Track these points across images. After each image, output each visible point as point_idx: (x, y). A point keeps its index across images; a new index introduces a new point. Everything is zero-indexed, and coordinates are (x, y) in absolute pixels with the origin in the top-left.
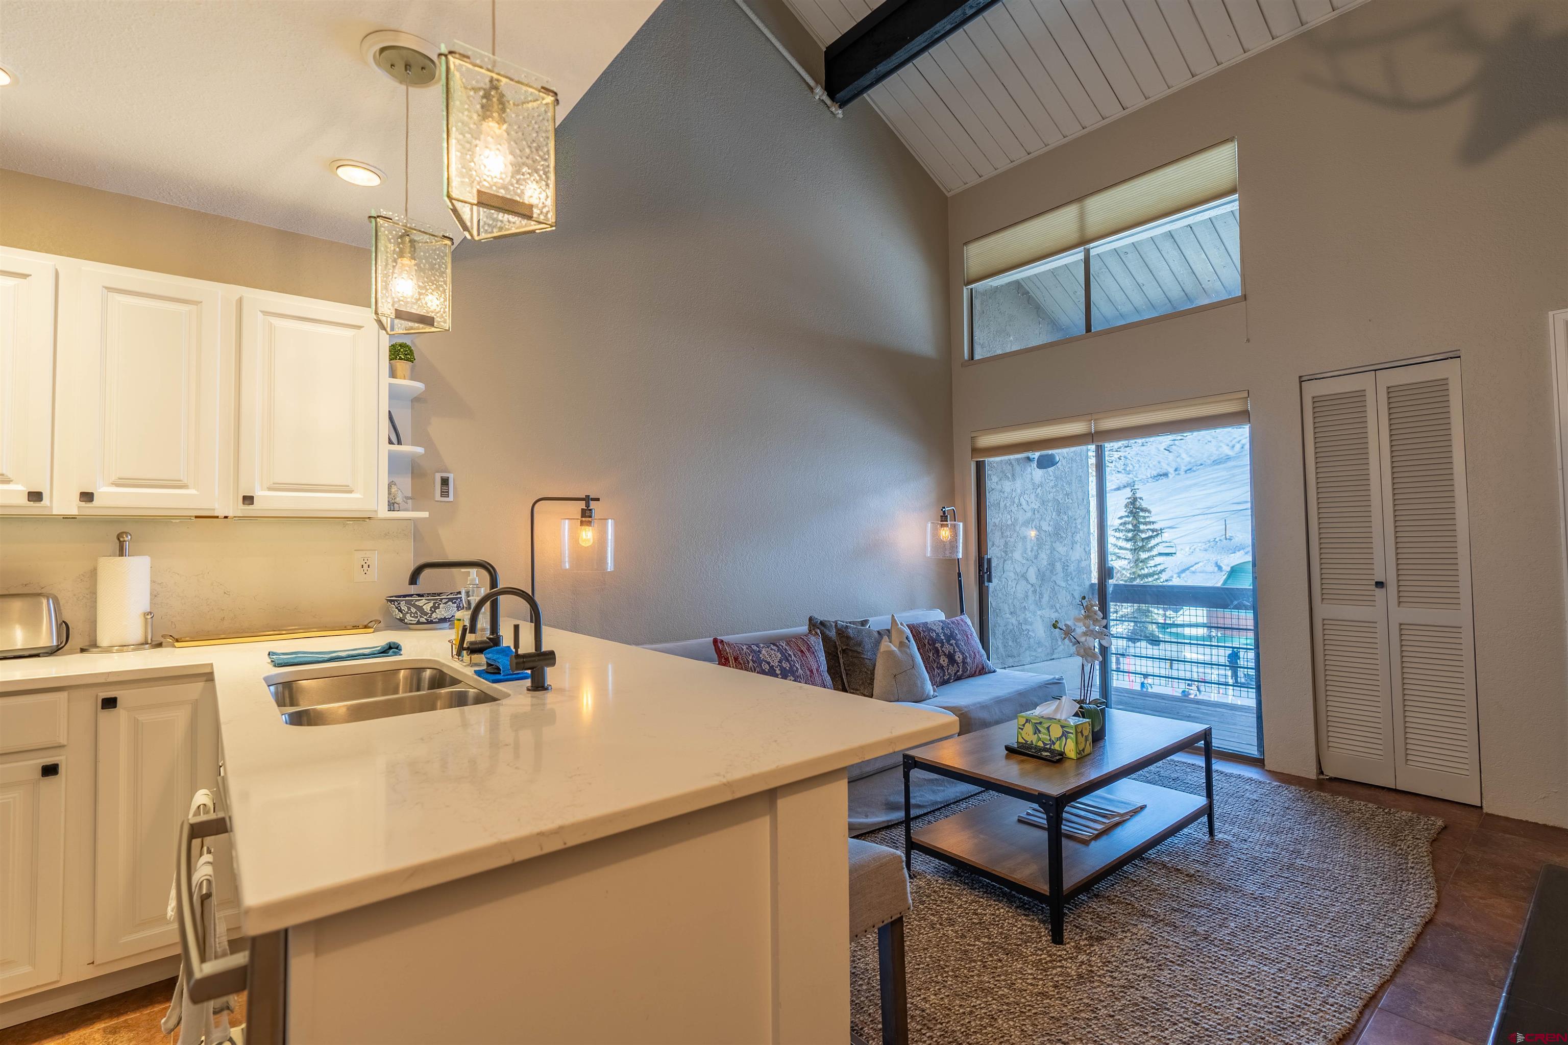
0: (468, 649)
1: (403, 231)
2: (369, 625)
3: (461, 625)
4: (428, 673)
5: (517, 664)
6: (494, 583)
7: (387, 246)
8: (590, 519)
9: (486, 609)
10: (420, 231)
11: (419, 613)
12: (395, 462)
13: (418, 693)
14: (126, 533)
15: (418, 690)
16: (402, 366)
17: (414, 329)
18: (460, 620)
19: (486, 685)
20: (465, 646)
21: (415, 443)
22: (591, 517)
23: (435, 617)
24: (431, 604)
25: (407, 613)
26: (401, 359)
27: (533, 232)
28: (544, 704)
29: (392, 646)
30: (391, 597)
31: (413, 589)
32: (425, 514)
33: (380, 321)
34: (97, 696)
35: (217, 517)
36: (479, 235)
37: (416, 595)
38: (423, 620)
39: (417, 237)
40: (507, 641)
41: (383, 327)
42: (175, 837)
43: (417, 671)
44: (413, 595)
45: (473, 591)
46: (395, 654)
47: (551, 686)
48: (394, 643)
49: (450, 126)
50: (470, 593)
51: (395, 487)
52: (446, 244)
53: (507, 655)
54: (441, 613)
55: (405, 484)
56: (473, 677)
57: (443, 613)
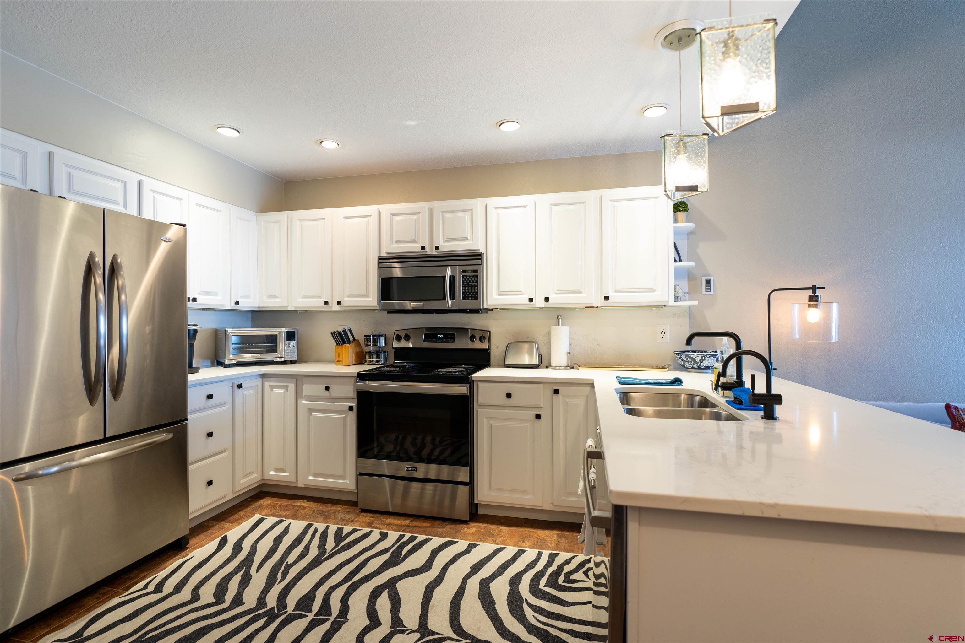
0: (721, 387)
1: (679, 139)
2: (665, 367)
3: (718, 370)
4: (698, 398)
5: (753, 400)
6: (738, 346)
7: (670, 150)
8: (816, 303)
9: (733, 362)
10: (689, 136)
11: (693, 362)
12: (678, 274)
13: (692, 409)
14: (560, 315)
15: (692, 407)
16: (681, 215)
17: (687, 195)
18: (717, 368)
19: (733, 411)
20: (720, 384)
21: (689, 261)
22: (817, 301)
23: (702, 365)
24: (700, 357)
25: (686, 361)
26: (680, 211)
27: (760, 119)
28: (773, 429)
29: (677, 380)
30: (677, 352)
31: (688, 348)
32: (696, 303)
33: (668, 195)
34: (552, 388)
35: (594, 307)
36: (723, 131)
37: (692, 351)
38: (695, 366)
39: (687, 139)
40: (748, 384)
41: (669, 198)
42: (582, 457)
43: (691, 396)
44: (689, 351)
45: (725, 351)
46: (679, 385)
47: (778, 417)
48: (678, 378)
49: (703, 75)
50: (724, 352)
51: (678, 287)
52: (705, 139)
53: (747, 393)
54: (705, 363)
55: (684, 285)
56: (725, 405)
57: (707, 363)
